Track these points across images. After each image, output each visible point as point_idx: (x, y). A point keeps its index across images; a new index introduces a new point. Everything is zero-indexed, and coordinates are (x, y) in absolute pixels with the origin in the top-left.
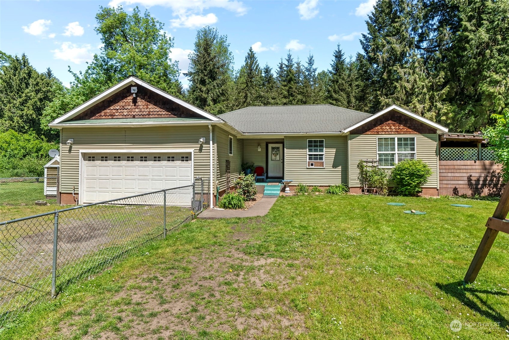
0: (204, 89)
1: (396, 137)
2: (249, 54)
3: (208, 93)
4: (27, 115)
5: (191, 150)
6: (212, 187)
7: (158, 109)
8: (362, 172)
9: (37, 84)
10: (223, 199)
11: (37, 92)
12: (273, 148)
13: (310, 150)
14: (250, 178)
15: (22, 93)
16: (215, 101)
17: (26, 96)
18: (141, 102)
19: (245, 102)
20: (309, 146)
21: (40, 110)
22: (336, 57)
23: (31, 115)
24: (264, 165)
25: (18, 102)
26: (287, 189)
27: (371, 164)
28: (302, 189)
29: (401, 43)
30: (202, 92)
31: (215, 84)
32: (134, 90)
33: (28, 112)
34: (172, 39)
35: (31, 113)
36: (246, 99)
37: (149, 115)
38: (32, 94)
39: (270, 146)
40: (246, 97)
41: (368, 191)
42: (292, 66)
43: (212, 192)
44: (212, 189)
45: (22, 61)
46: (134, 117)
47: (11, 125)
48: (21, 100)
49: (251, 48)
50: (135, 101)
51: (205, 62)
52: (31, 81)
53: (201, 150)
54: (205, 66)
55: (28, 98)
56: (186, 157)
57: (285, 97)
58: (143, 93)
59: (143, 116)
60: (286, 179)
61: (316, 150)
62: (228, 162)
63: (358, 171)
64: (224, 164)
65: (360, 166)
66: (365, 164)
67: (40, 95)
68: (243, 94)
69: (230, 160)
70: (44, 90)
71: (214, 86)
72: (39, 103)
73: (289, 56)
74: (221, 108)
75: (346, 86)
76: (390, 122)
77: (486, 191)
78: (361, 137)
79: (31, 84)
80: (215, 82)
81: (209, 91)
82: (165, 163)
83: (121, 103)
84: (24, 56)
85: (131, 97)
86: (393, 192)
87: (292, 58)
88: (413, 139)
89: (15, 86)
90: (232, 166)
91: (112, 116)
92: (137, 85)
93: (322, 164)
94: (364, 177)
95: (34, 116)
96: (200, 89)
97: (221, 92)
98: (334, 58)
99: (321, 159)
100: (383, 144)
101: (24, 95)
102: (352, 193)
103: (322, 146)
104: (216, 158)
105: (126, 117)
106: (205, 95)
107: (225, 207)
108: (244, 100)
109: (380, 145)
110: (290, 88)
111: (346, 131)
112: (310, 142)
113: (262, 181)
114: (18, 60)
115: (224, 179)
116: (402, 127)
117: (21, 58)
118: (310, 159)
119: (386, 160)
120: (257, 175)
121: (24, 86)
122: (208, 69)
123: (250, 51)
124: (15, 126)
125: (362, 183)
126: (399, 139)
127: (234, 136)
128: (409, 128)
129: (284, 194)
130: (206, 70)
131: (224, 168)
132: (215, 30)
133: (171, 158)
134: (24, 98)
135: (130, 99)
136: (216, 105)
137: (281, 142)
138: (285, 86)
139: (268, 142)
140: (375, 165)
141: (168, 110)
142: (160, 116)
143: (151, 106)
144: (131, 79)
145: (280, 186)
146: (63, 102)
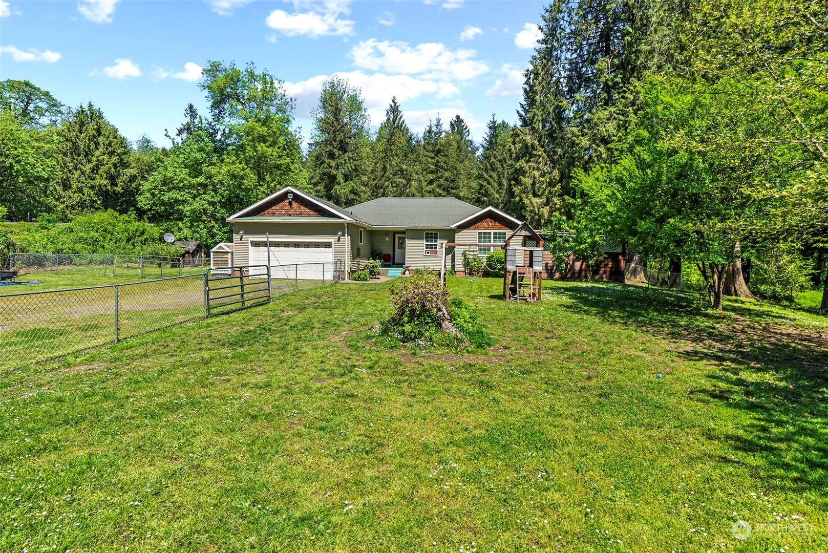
0: (333, 164)
1: (492, 232)
2: (391, 106)
3: (337, 169)
4: (100, 186)
5: (332, 240)
6: (346, 266)
7: (308, 210)
8: (465, 258)
9: (110, 144)
10: (355, 275)
11: (111, 154)
12: (399, 238)
13: (427, 241)
14: (378, 263)
15: (93, 156)
16: (346, 178)
17: (98, 160)
18: (295, 205)
19: (383, 176)
20: (426, 237)
21: (114, 179)
22: (490, 128)
23: (105, 186)
24: (391, 253)
25: (87, 168)
26: (407, 272)
27: (472, 253)
28: (418, 272)
29: (533, 133)
30: (331, 167)
31: (346, 158)
32: (290, 196)
33: (102, 182)
34: (293, 100)
35: (105, 183)
36: (385, 173)
37: (301, 215)
38: (105, 157)
39: (397, 236)
40: (384, 169)
41: (470, 274)
42: (440, 133)
43: (346, 270)
44: (346, 268)
45: (88, 112)
46: (290, 215)
47: (81, 198)
48: (90, 165)
49: (394, 97)
50: (290, 204)
51: (334, 132)
52: (101, 139)
53: (339, 240)
54: (334, 136)
55: (100, 163)
56: (328, 245)
57: (432, 172)
58: (297, 198)
59: (297, 215)
60: (407, 264)
61: (431, 241)
62: (358, 249)
63: (463, 258)
64: (356, 251)
65: (464, 254)
66: (468, 253)
67: (115, 159)
68: (380, 166)
69: (361, 248)
70: (119, 152)
71: (345, 160)
72: (113, 170)
73: (439, 121)
74: (353, 187)
75: (498, 165)
76: (488, 219)
77: (557, 275)
78: (466, 231)
79: (101, 144)
80: (346, 155)
81: (338, 166)
82: (313, 249)
83: (280, 205)
84: (90, 105)
85: (288, 201)
86: (486, 274)
87: (441, 123)
88: (505, 234)
89: (82, 146)
90: (362, 252)
91: (274, 214)
92: (292, 192)
93: (436, 252)
94: (467, 263)
95: (109, 187)
96: (329, 165)
97: (353, 167)
98: (488, 130)
99: (436, 248)
100: (483, 236)
101: (94, 159)
102: (457, 275)
103: (436, 238)
104: (350, 246)
105: (284, 215)
106: (334, 172)
107: (355, 280)
108: (382, 173)
109: (480, 238)
110: (438, 162)
111: (453, 226)
112: (427, 234)
113: (389, 266)
114: (83, 111)
115: (355, 262)
116: (497, 223)
117: (87, 109)
118: (427, 248)
119: (485, 250)
120: (385, 261)
121: (93, 146)
122: (338, 139)
123: (393, 101)
124: (85, 201)
125: (465, 268)
126: (495, 234)
127: (364, 228)
128: (502, 224)
129: (403, 276)
130: (335, 141)
131: (355, 254)
132: (345, 82)
133: (317, 245)
134: (95, 163)
135: (287, 202)
136: (347, 183)
137: (403, 233)
138: (432, 158)
139: (395, 233)
140: (476, 253)
141: (315, 211)
142: (309, 215)
143: (302, 208)
144: (288, 188)
145: (402, 270)
146: (165, 176)
